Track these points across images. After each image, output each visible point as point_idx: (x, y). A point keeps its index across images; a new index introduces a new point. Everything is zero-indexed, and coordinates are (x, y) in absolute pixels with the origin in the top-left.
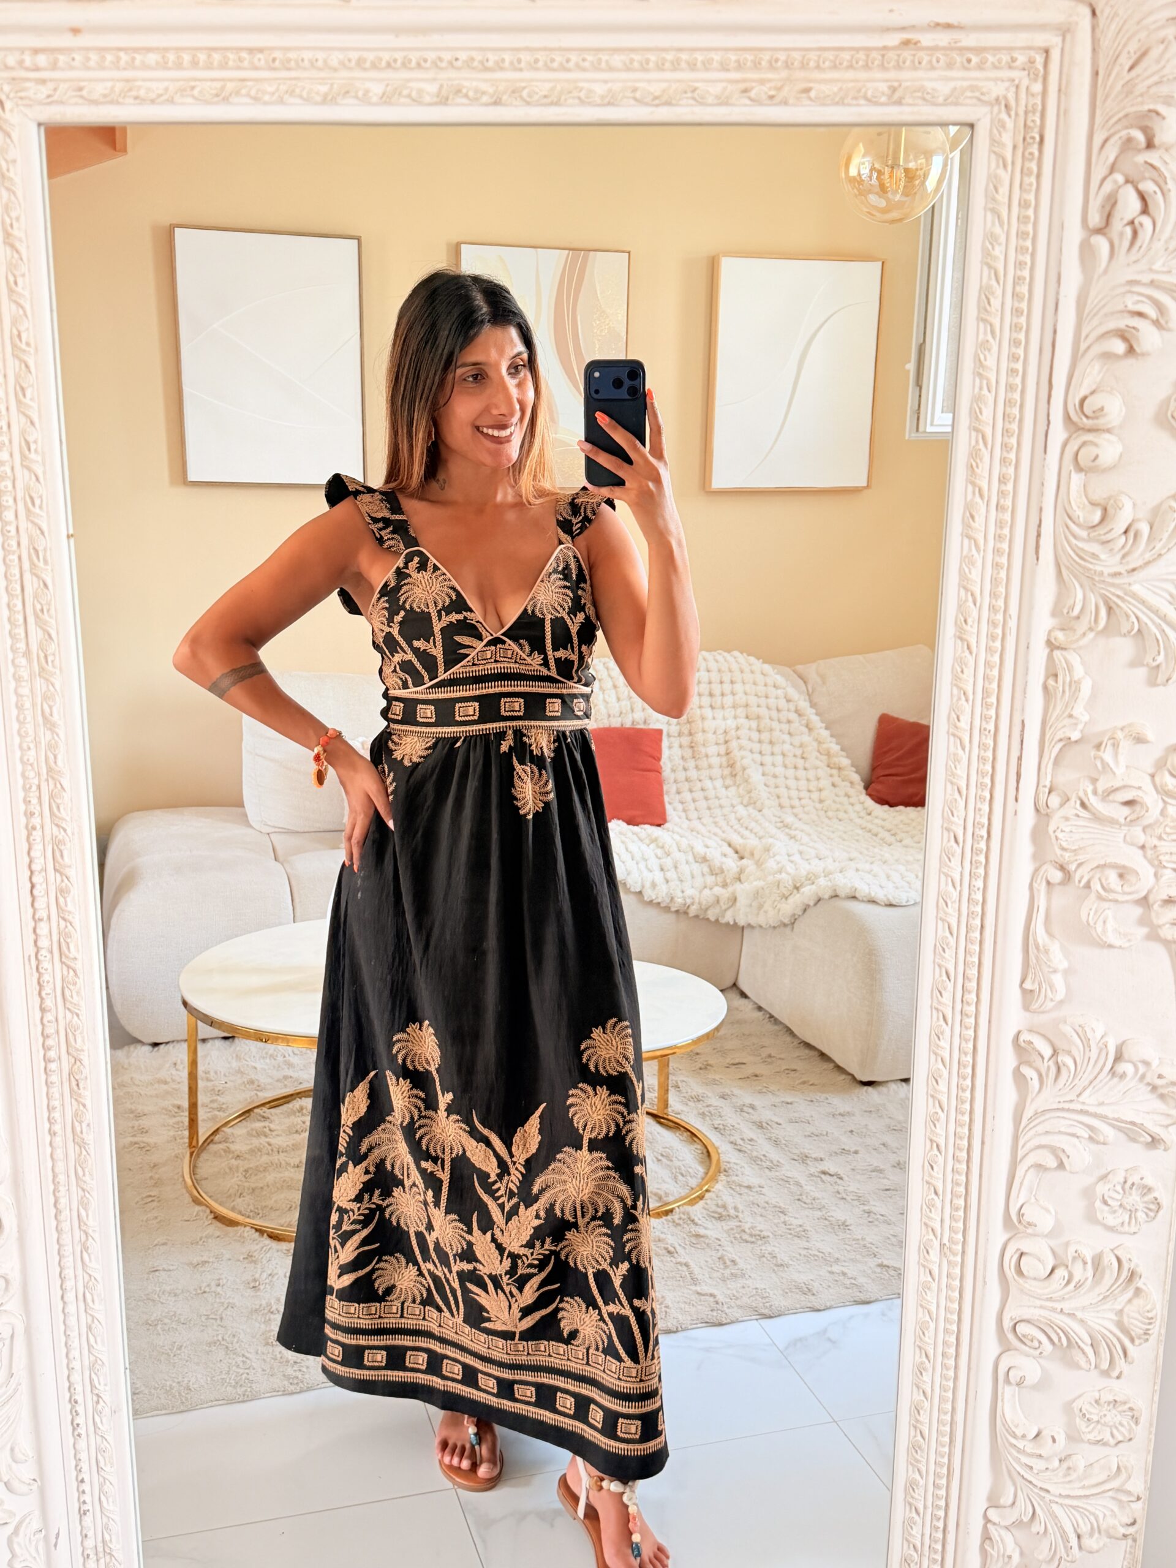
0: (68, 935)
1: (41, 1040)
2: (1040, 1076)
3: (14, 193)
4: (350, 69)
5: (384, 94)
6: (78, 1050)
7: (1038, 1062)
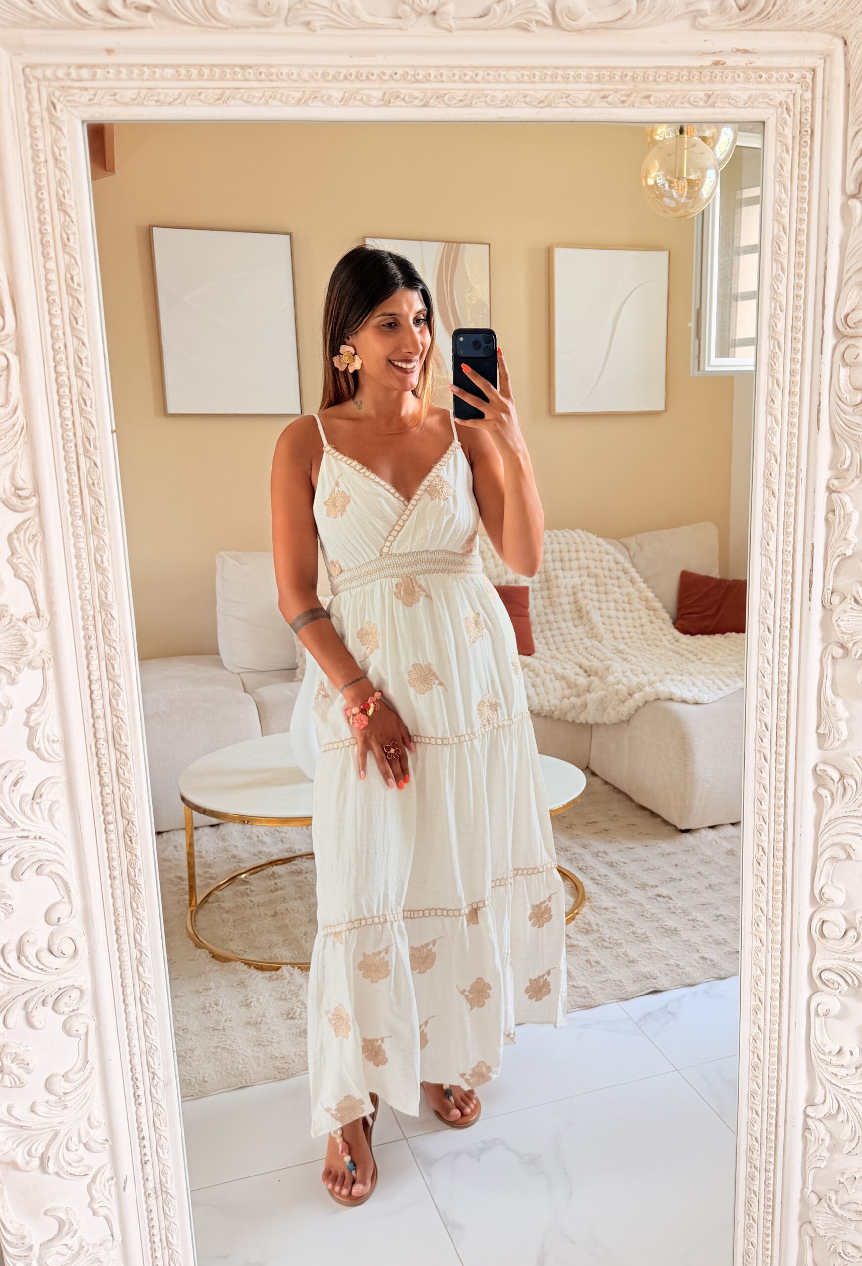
0: (119, 728)
1: (101, 807)
2: (832, 794)
4: (317, 80)
5: (343, 99)
6: (130, 814)
7: (830, 785)
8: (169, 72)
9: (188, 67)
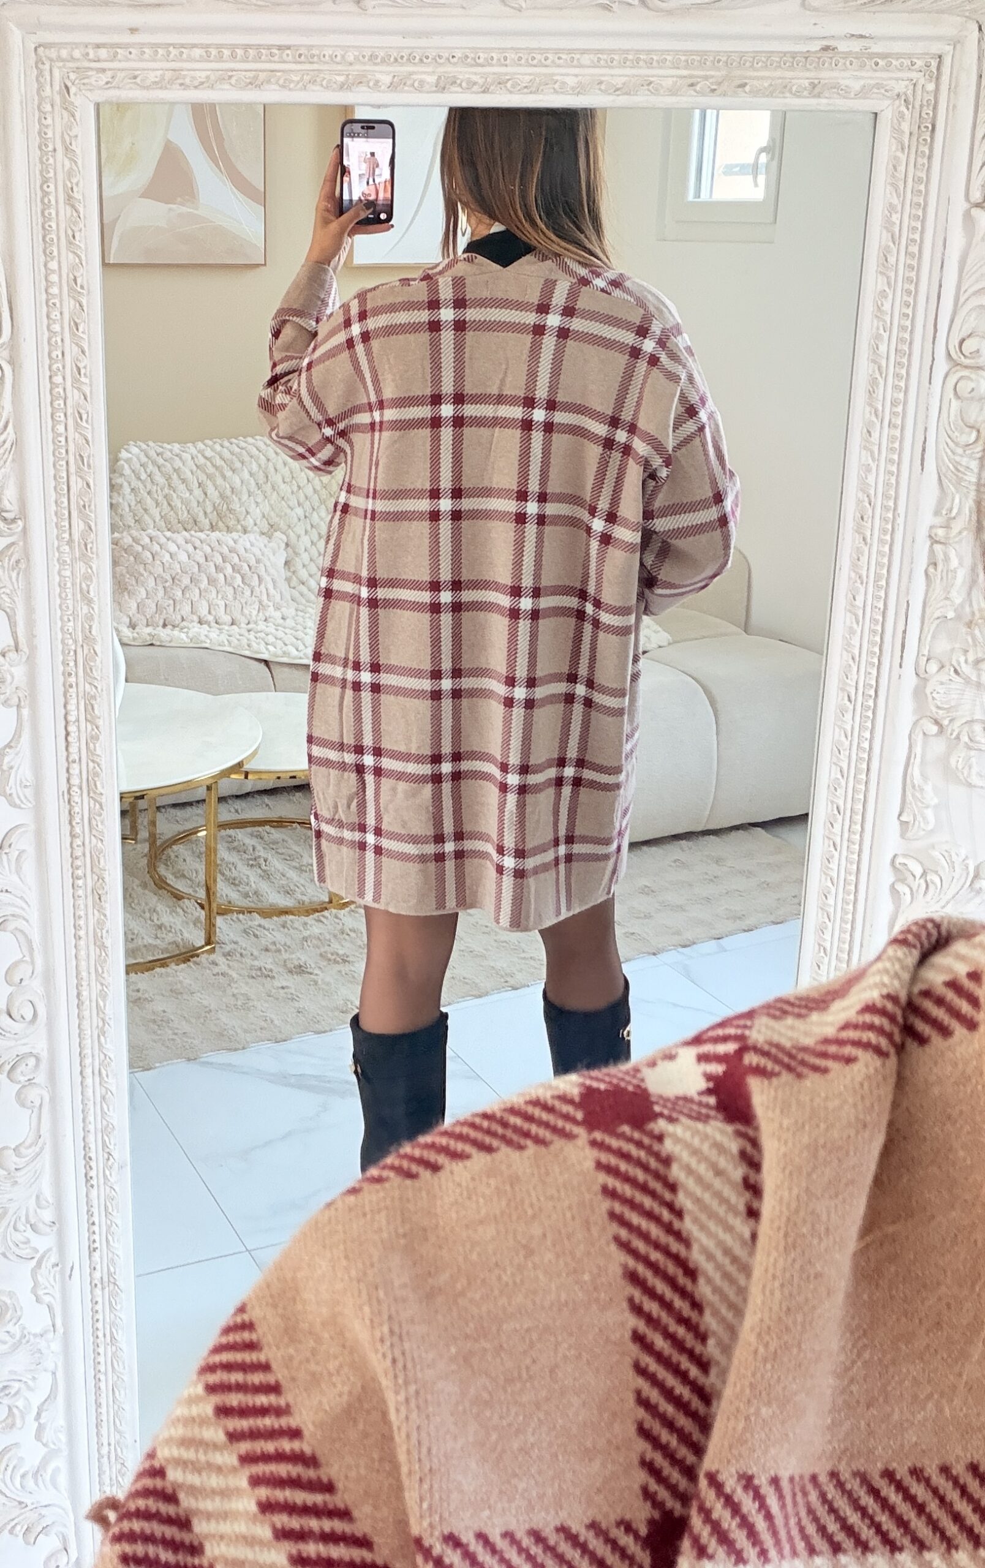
0: (96, 774)
1: (70, 860)
2: (911, 889)
3: (76, 162)
4: (364, 64)
6: (100, 870)
8: (198, 52)
9: (219, 47)
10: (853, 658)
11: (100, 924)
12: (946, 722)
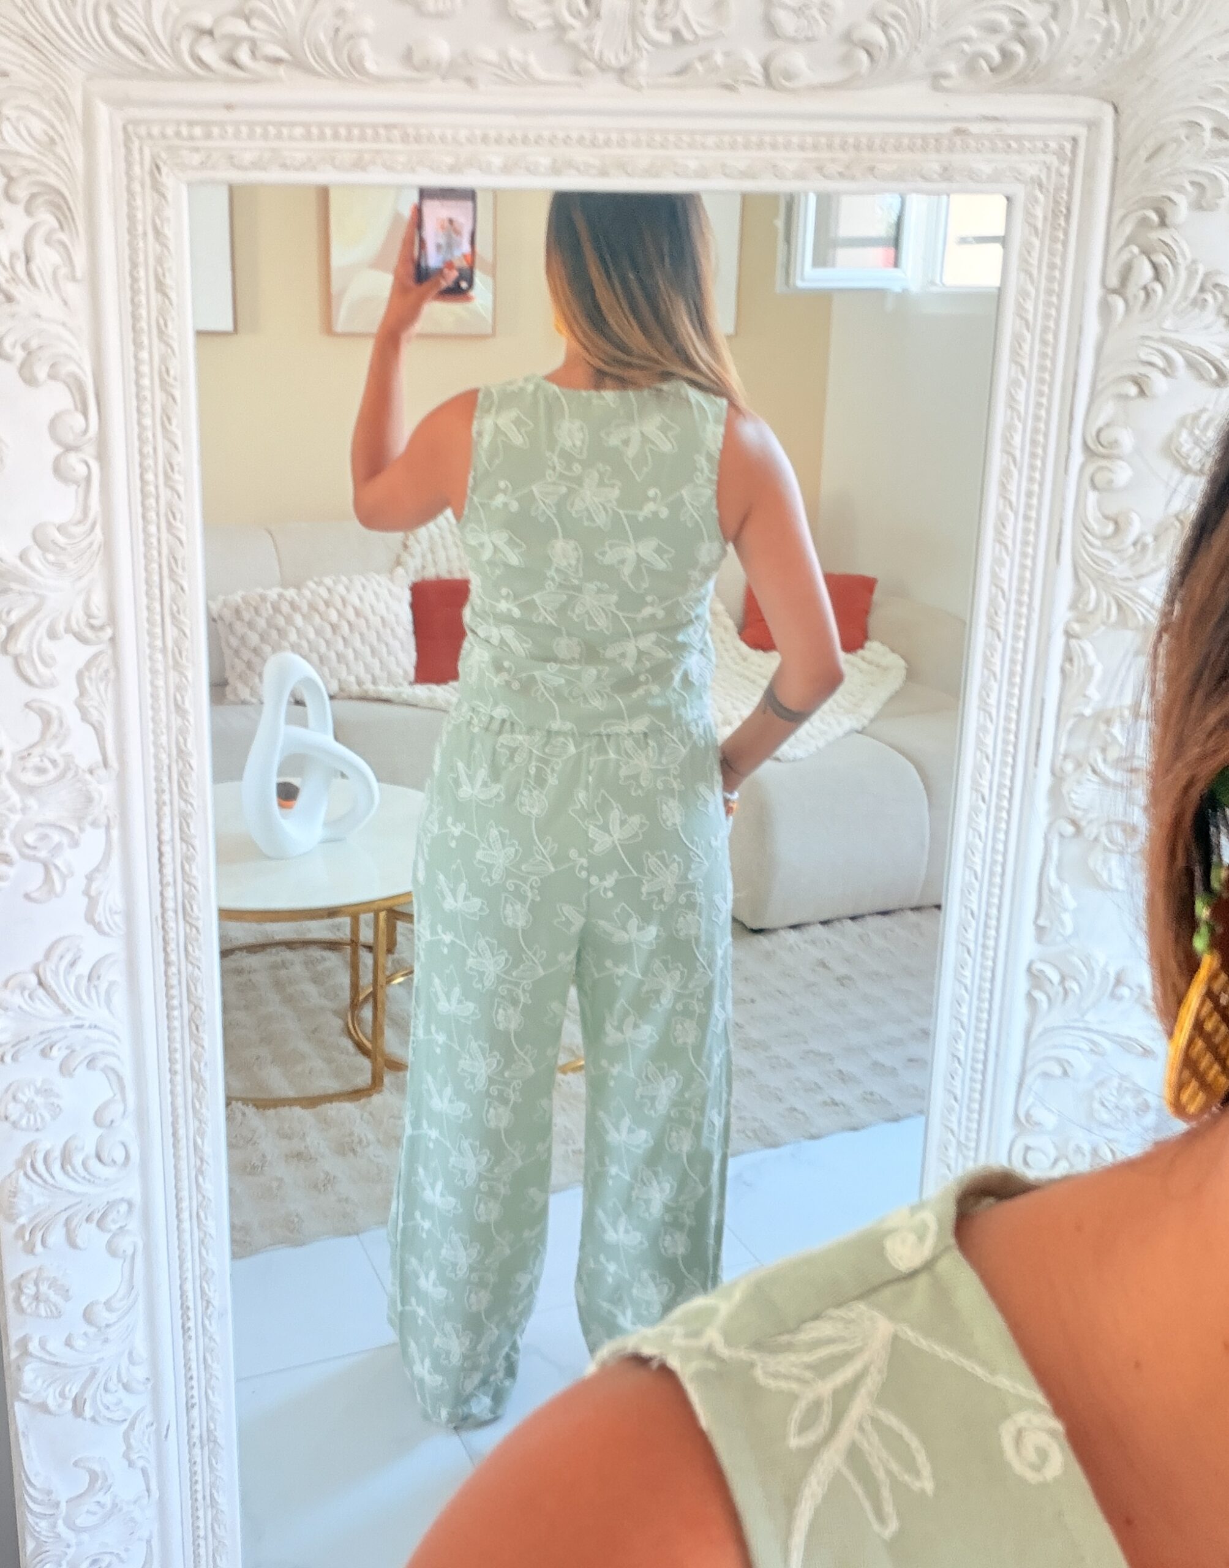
0: (192, 897)
1: (165, 989)
2: (1049, 996)
3: (167, 247)
4: (476, 145)
6: (198, 998)
7: (1048, 987)
8: (299, 131)
9: (321, 126)
10: (987, 758)
11: (196, 1056)
12: (1083, 823)
